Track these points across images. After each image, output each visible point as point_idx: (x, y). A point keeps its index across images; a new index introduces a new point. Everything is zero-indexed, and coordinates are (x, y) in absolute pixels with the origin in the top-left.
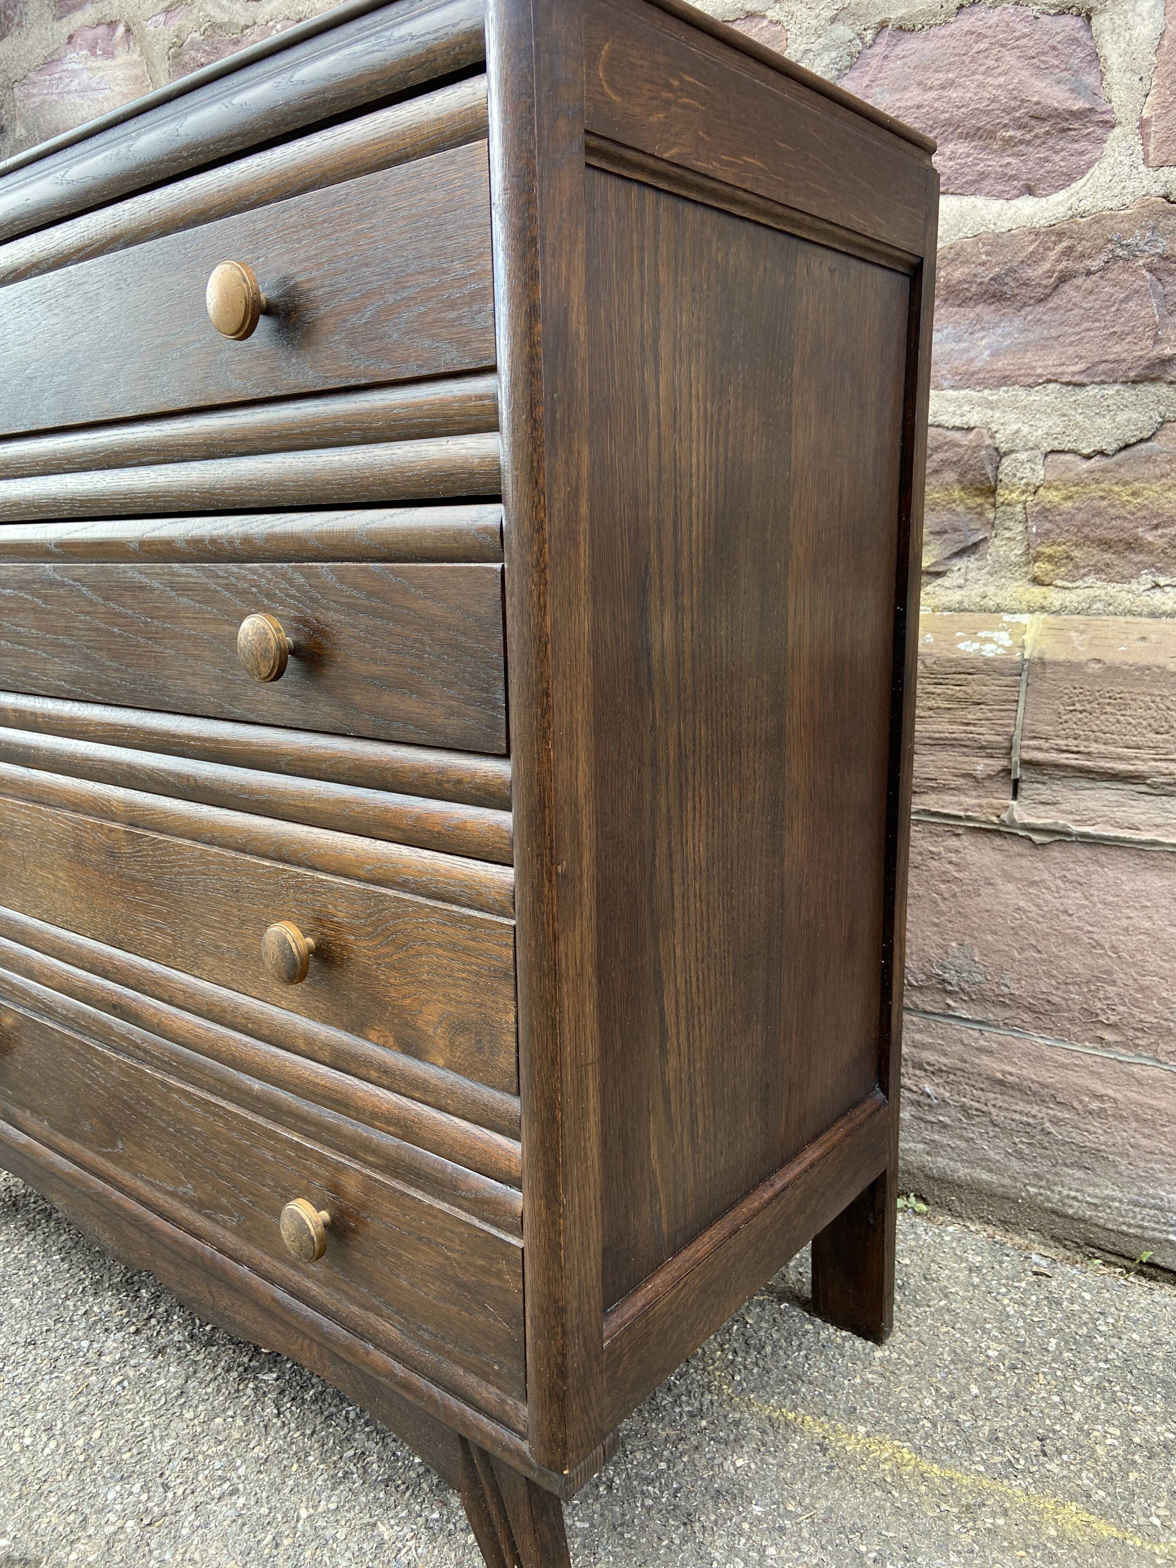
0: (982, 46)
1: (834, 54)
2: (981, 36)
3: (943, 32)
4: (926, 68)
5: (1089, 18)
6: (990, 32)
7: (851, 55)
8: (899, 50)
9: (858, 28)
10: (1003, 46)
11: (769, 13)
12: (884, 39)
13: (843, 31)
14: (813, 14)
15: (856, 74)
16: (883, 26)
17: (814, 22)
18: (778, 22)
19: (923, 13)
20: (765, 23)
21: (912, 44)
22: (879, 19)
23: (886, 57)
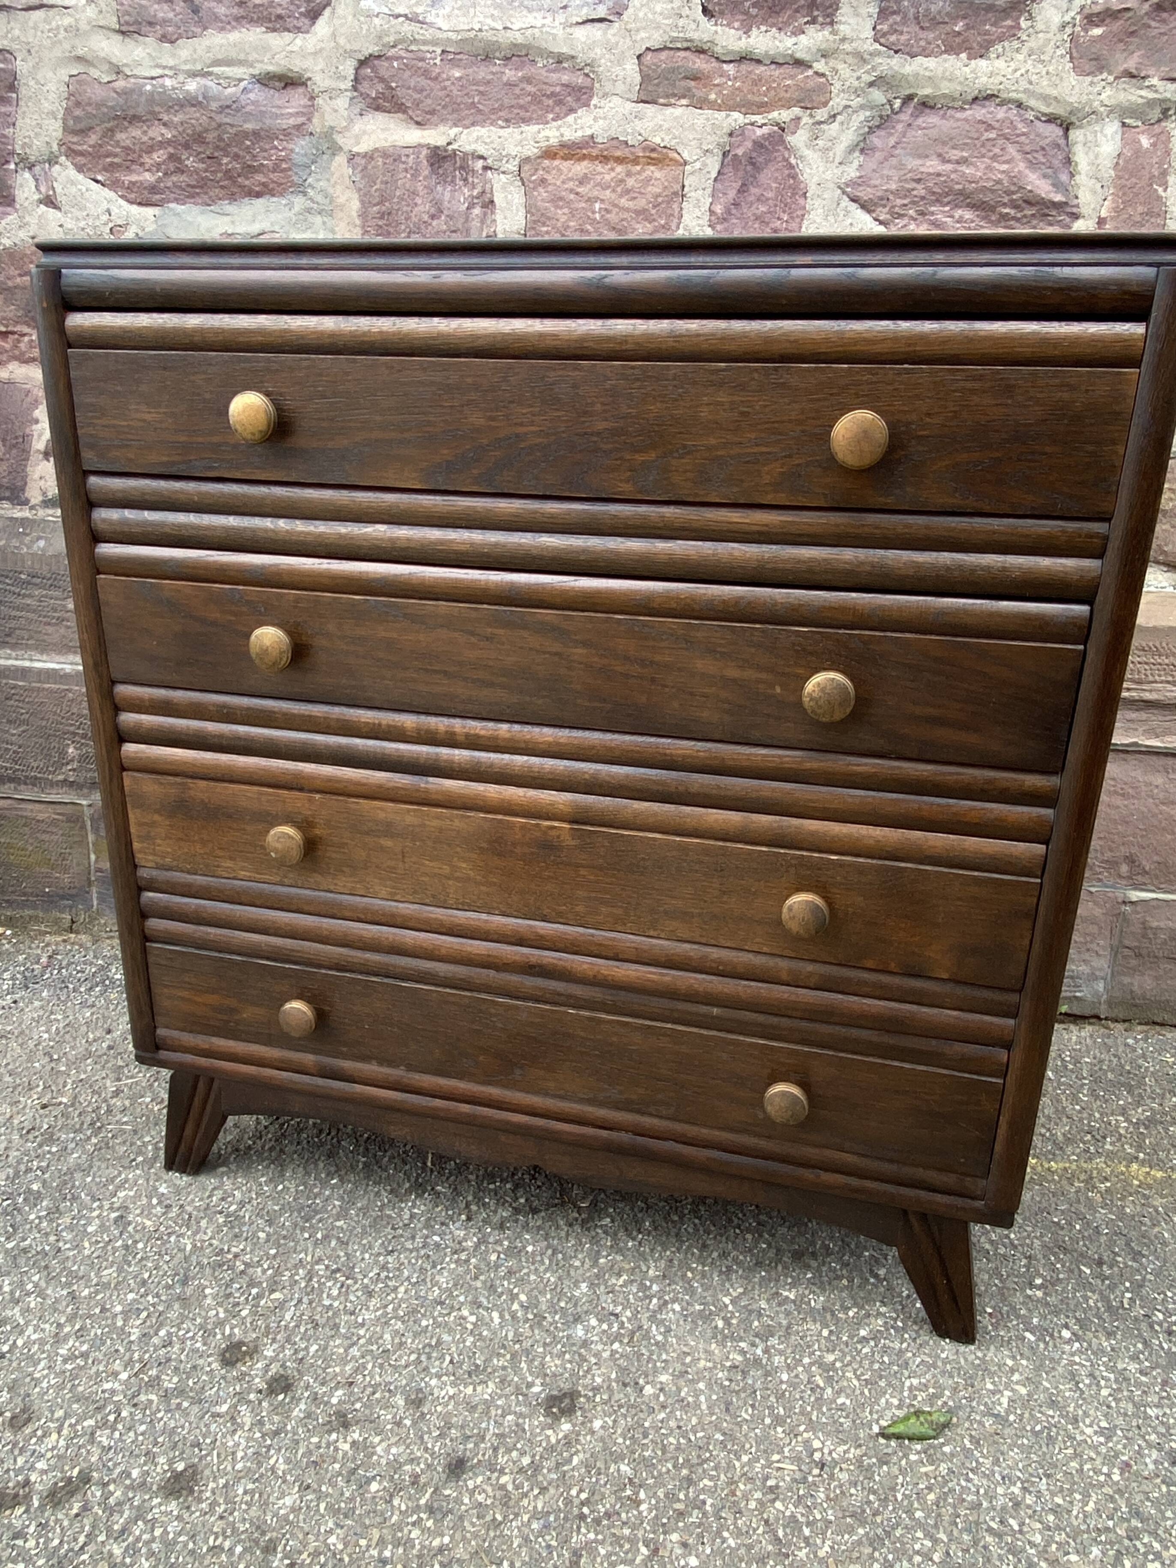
0: (993, 135)
1: (868, 113)
2: (990, 127)
3: (959, 115)
4: (944, 143)
5: (1067, 129)
6: (997, 125)
7: (881, 117)
8: (920, 121)
9: (890, 96)
10: (1008, 139)
11: (815, 65)
12: (910, 110)
13: (878, 96)
14: (855, 75)
15: (882, 133)
16: (909, 98)
17: (856, 84)
18: (823, 75)
19: (944, 96)
20: (810, 72)
21: (932, 119)
22: (907, 92)
23: (910, 125)
